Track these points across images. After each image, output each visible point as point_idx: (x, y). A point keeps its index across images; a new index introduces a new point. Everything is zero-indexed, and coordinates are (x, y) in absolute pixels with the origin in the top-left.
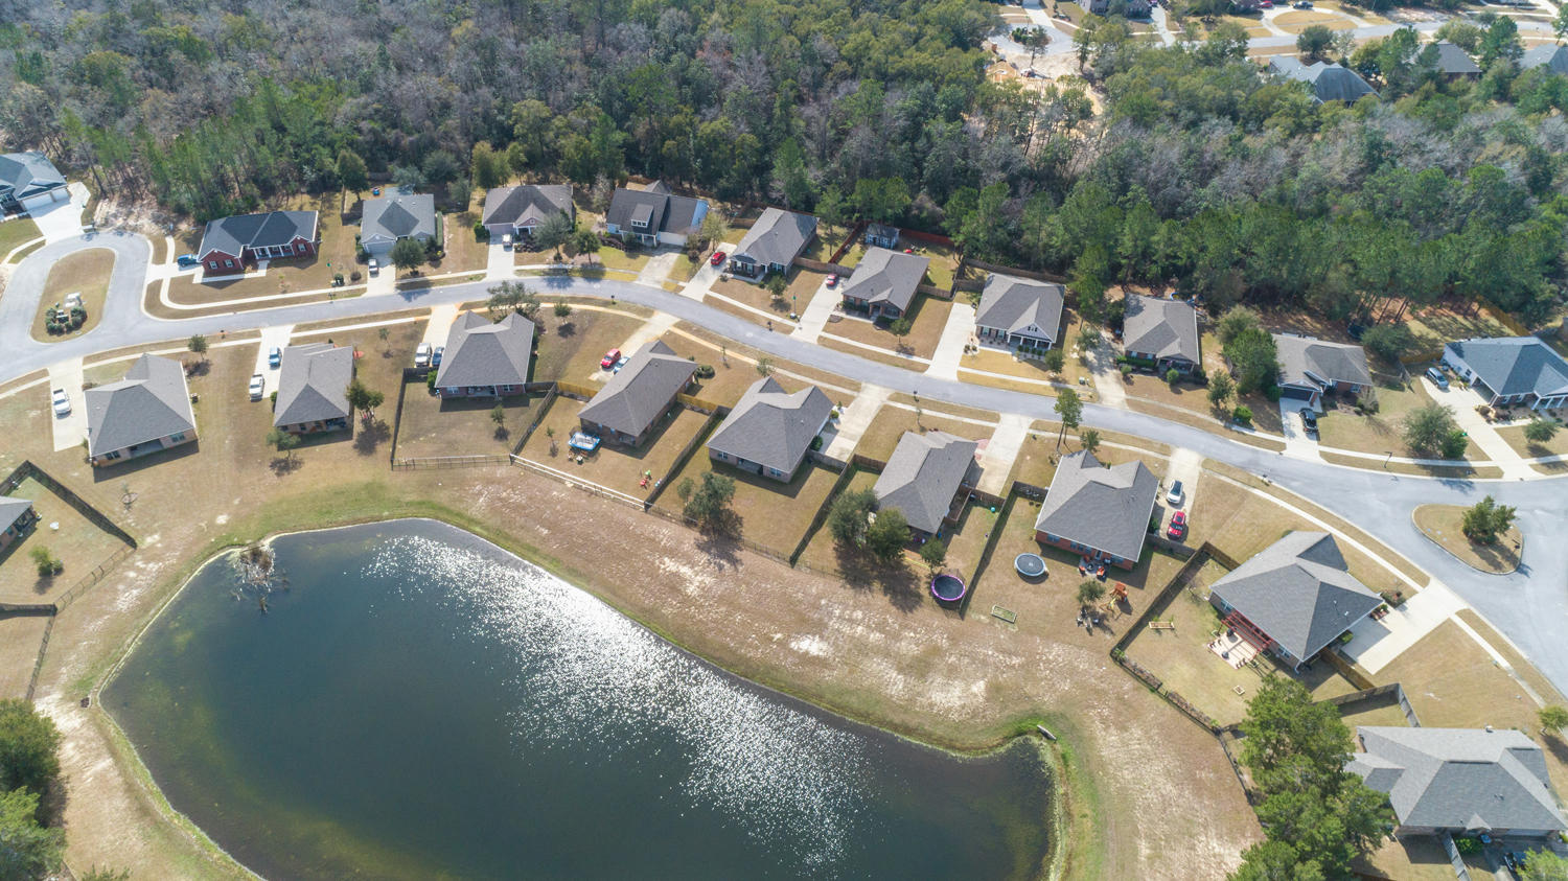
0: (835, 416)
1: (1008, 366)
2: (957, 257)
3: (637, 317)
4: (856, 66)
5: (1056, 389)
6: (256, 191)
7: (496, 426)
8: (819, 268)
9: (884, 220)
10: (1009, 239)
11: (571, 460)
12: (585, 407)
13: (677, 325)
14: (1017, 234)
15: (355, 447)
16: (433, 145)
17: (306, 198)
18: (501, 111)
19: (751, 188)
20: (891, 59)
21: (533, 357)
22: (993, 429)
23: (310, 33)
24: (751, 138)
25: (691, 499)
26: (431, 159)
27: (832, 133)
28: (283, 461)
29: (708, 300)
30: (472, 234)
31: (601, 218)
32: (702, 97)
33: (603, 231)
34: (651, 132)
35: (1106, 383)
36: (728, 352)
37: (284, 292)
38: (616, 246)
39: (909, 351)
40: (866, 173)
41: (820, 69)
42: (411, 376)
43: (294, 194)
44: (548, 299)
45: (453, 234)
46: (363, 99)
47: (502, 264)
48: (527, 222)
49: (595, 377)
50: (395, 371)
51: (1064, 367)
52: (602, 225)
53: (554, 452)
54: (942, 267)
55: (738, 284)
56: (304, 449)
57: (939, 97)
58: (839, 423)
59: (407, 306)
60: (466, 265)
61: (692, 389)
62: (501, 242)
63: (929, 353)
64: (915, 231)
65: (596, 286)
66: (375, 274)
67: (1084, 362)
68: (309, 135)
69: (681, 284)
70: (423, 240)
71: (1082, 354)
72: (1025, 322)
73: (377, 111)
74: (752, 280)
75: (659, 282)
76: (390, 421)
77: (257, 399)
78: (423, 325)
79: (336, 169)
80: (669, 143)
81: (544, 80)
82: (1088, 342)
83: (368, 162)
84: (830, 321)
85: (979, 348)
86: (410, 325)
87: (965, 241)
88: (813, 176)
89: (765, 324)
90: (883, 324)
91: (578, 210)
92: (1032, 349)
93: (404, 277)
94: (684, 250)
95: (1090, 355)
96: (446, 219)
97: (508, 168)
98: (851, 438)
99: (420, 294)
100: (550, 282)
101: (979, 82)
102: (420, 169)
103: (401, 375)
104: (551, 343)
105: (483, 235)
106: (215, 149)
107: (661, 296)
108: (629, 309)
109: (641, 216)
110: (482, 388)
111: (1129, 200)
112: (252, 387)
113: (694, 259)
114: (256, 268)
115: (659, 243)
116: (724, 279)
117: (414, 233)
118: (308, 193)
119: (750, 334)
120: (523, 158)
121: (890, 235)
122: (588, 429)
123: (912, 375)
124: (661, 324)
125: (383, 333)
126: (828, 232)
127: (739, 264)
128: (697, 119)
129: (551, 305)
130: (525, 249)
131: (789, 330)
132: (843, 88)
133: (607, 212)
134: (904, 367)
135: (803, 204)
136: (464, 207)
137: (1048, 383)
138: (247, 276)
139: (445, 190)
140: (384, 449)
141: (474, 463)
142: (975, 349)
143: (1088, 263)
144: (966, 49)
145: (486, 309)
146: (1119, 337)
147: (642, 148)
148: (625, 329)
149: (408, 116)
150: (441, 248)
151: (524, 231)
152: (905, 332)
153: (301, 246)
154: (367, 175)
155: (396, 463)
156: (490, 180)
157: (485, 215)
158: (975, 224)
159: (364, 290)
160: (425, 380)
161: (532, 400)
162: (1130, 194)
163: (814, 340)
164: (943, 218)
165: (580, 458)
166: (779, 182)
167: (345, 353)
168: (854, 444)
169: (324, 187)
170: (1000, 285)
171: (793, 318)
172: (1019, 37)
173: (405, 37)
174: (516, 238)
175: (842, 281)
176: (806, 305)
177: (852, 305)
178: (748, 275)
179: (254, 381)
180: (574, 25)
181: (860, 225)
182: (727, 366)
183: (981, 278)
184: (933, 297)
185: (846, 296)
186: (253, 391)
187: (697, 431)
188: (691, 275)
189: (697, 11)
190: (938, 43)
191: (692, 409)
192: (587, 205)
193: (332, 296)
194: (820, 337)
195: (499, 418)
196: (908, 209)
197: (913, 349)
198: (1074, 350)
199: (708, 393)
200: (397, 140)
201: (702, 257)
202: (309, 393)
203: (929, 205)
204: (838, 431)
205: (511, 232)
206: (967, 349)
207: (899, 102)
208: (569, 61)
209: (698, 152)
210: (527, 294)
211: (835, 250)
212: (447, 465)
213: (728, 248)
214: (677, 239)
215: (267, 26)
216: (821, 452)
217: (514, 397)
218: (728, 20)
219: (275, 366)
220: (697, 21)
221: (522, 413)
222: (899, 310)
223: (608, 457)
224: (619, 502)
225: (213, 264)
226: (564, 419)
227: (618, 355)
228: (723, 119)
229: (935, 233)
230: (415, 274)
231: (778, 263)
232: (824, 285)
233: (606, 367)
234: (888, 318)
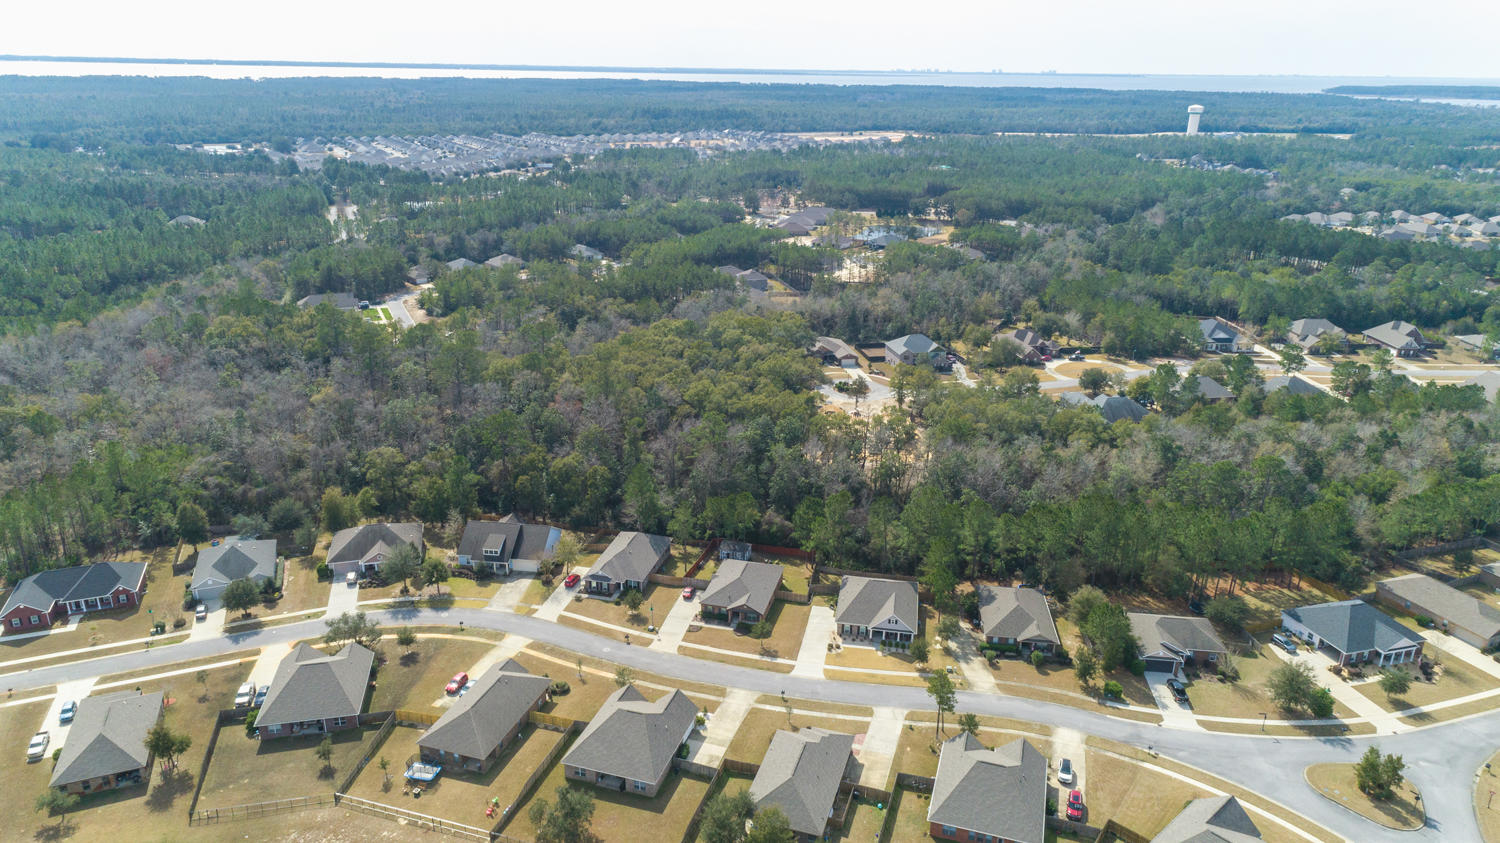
0: (700, 722)
1: (874, 662)
2: (810, 566)
3: (488, 642)
4: (698, 406)
5: (925, 679)
6: (83, 550)
7: (322, 764)
8: (676, 583)
9: (736, 537)
10: (857, 546)
11: (406, 794)
12: (424, 734)
13: (530, 646)
14: (864, 540)
15: (148, 803)
16: (281, 494)
17: (137, 554)
18: (355, 463)
19: (603, 518)
20: (729, 402)
21: (371, 688)
22: (868, 724)
23: (166, 405)
24: (602, 469)
25: (544, 822)
26: (277, 508)
27: (680, 464)
28: (52, 828)
29: (562, 620)
30: (315, 574)
31: (451, 553)
32: (554, 437)
33: (453, 564)
34: (505, 473)
35: (973, 669)
36: (584, 668)
37: (94, 645)
38: (467, 576)
39: (773, 654)
40: (714, 494)
41: (665, 411)
42: (227, 719)
43: (124, 550)
44: (391, 631)
45: (293, 576)
46: (212, 458)
47: (344, 599)
48: (374, 559)
49: (438, 703)
50: (209, 716)
51: (930, 656)
52: (452, 559)
53: (387, 788)
54: (797, 576)
55: (595, 603)
56: (82, 812)
57: (777, 429)
58: (706, 729)
59: (233, 649)
60: (304, 604)
61: (546, 707)
62: (344, 579)
63: (793, 654)
64: (766, 545)
65: (444, 614)
66: (201, 619)
67: (947, 652)
68: (150, 490)
69: (534, 607)
70: (261, 583)
71: (945, 643)
72: (884, 616)
73: (227, 468)
74: (608, 599)
75: (510, 607)
76: (195, 770)
77: (36, 759)
78: (249, 666)
79: (174, 524)
80: (523, 478)
81: (401, 434)
82: (949, 632)
83: (210, 514)
84: (689, 631)
85: (842, 646)
86: (234, 667)
87: (817, 547)
88: (664, 500)
89: (623, 638)
90: (744, 629)
91: (428, 545)
92: (893, 642)
93: (234, 621)
94: (538, 575)
95: (952, 645)
96: (288, 563)
97: (358, 513)
98: (720, 744)
99: (249, 635)
100: (395, 615)
101: (811, 416)
102: (266, 518)
103: (215, 719)
104: (392, 670)
105: (326, 575)
106: (43, 506)
107: (513, 620)
108: (478, 634)
109: (493, 544)
110: (310, 725)
111: (963, 504)
112: (33, 746)
113: (548, 583)
114: (65, 622)
115: (511, 571)
116: (578, 599)
117: (252, 575)
118: (141, 549)
119: (606, 650)
120: (374, 501)
121: (743, 550)
122: (428, 757)
123: (778, 676)
124: (513, 645)
125: (201, 677)
126: (682, 551)
127: (594, 584)
128: (549, 457)
129: (395, 636)
130: (370, 585)
131: (648, 642)
132: (688, 426)
133: (458, 546)
134: (768, 669)
135: (657, 527)
136: (310, 550)
137: (916, 674)
138: (53, 632)
139: (290, 537)
140: (182, 802)
141: (292, 807)
142: (838, 647)
143: (936, 558)
144: (796, 392)
145: (323, 645)
146: (977, 627)
147: (495, 488)
148: (473, 654)
149: (258, 472)
150: (279, 589)
151: (370, 568)
152: (767, 634)
153: (123, 597)
154: (208, 527)
155: (195, 817)
156: (336, 523)
157: (329, 556)
158: (822, 533)
159: (188, 636)
160: (242, 722)
161: (366, 734)
162: (963, 498)
163: (674, 650)
164: (792, 530)
165: (416, 790)
166: (631, 509)
167: (154, 701)
168: (724, 749)
169: (159, 541)
170: (854, 586)
171: (652, 631)
172: (842, 388)
173: (264, 403)
174: (361, 575)
175: (698, 593)
176: (663, 618)
177: (710, 615)
178: (604, 595)
179: (36, 739)
180: (432, 389)
181: (712, 543)
182: (584, 682)
183: (836, 583)
184: (790, 602)
185: (704, 605)
186: (31, 751)
187: (551, 748)
188: (545, 598)
189: (550, 373)
190: (771, 387)
191: (546, 728)
192: (438, 542)
193: (148, 644)
194: (680, 648)
195: (325, 755)
196: (758, 524)
197: (776, 652)
198: (937, 642)
199: (564, 710)
200: (245, 492)
201: (555, 581)
202: (102, 744)
203: (778, 519)
204: (705, 738)
205: (357, 570)
206: (830, 647)
207: (740, 434)
208: (425, 417)
209: (552, 488)
210: (369, 624)
211: (689, 567)
212: (259, 812)
213: (582, 571)
214: (530, 565)
215: (124, 402)
216: (689, 760)
217: (346, 730)
218: (577, 378)
219: (65, 722)
220: (548, 379)
221: (354, 748)
222: (759, 614)
223: (451, 787)
224: (461, 836)
225: (16, 621)
226: (401, 753)
227: (465, 679)
228: (573, 454)
229: (787, 545)
230: (247, 616)
231: (633, 579)
232: (681, 598)
233: (451, 693)
234: (747, 623)
